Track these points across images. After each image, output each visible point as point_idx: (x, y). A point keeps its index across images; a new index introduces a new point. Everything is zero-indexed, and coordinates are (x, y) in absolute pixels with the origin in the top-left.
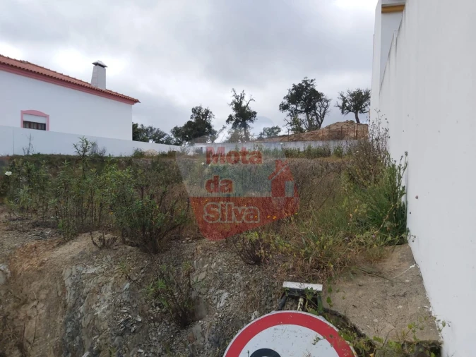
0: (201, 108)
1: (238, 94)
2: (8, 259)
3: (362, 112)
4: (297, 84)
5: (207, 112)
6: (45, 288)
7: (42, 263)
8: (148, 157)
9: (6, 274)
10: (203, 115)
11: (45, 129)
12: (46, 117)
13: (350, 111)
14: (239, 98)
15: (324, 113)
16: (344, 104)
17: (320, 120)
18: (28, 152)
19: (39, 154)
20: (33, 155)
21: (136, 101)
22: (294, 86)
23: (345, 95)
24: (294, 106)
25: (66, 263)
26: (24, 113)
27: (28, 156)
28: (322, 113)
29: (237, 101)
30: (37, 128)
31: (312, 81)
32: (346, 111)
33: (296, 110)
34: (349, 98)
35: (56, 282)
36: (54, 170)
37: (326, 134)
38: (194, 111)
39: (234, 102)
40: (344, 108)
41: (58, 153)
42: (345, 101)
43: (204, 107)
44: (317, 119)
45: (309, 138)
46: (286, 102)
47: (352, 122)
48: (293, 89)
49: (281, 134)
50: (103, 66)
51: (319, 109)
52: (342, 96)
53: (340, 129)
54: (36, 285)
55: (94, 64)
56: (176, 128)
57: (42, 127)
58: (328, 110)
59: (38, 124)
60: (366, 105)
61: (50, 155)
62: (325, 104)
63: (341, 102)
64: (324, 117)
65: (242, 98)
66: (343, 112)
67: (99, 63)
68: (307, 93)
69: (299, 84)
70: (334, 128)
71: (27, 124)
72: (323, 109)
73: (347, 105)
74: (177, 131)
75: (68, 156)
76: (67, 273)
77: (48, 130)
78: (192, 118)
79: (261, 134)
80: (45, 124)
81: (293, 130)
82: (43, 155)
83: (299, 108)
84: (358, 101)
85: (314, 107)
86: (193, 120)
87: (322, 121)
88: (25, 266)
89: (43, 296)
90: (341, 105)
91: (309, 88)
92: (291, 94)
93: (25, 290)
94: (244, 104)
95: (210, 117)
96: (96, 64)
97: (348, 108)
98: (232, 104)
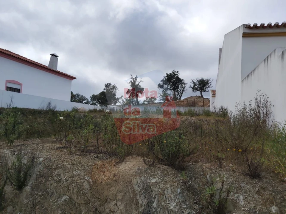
0: (110, 84)
1: (134, 77)
2: (90, 173)
3: (204, 91)
4: (168, 74)
5: (114, 87)
6: (120, 192)
7: (115, 176)
8: (81, 112)
9: (90, 182)
10: (111, 89)
11: (19, 92)
12: (21, 85)
13: (197, 90)
14: (134, 80)
15: (183, 91)
16: (194, 86)
17: (180, 95)
18: (10, 106)
19: (16, 107)
20: (13, 108)
21: (74, 78)
22: (167, 75)
23: (195, 81)
24: (167, 86)
25: (132, 175)
26: (7, 82)
27: (9, 108)
28: (181, 91)
29: (133, 81)
30: (15, 91)
31: (177, 72)
32: (195, 90)
33: (168, 88)
34: (197, 83)
35: (127, 188)
36: (25, 118)
37: (185, 103)
38: (106, 85)
39: (131, 82)
40: (194, 89)
41: (27, 107)
42: (195, 85)
43: (112, 84)
44: (178, 94)
45: (176, 105)
46: (162, 83)
47: (199, 97)
48: (166, 76)
49: (156, 102)
50: (57, 57)
51: (180, 88)
52: (193, 82)
53: (194, 101)
54: (113, 190)
55: (51, 55)
56: (93, 95)
57: (18, 91)
58: (185, 89)
59: (15, 89)
60: (207, 88)
61: (22, 108)
62: (184, 86)
63: (192, 85)
64: (183, 93)
65: (136, 80)
66: (193, 91)
67: (54, 54)
68: (174, 79)
69: (170, 74)
70: (189, 100)
71: (9, 89)
72: (182, 89)
73: (196, 87)
74: (94, 97)
75: (33, 109)
76: (134, 181)
77: (21, 93)
78: (104, 90)
79: (144, 101)
80: (19, 89)
81: (163, 100)
82: (18, 108)
83: (169, 87)
84: (202, 85)
85: (177, 87)
86: (105, 91)
87: (181, 95)
88: (102, 177)
89: (119, 197)
90: (193, 87)
91: (175, 76)
92: (165, 79)
93: (106, 193)
94: (137, 83)
95: (115, 90)
96: (52, 55)
97: (196, 89)
98: (129, 83)
